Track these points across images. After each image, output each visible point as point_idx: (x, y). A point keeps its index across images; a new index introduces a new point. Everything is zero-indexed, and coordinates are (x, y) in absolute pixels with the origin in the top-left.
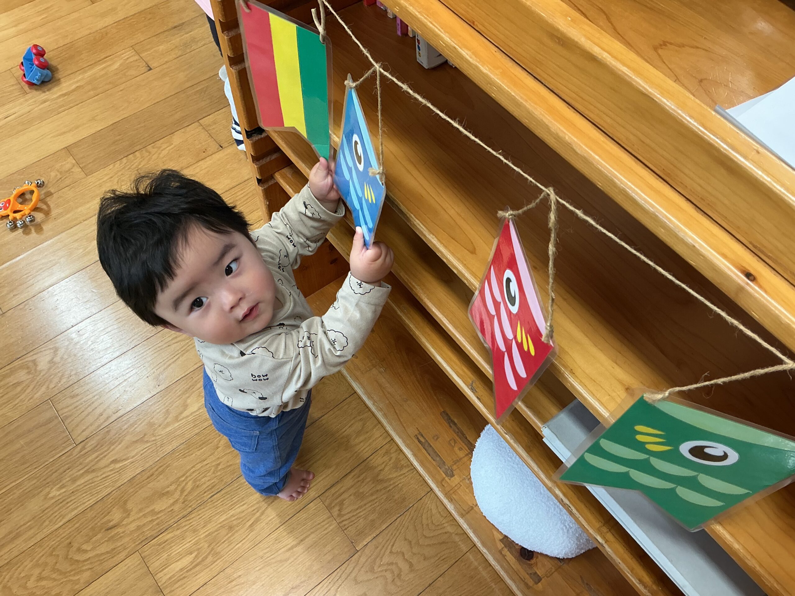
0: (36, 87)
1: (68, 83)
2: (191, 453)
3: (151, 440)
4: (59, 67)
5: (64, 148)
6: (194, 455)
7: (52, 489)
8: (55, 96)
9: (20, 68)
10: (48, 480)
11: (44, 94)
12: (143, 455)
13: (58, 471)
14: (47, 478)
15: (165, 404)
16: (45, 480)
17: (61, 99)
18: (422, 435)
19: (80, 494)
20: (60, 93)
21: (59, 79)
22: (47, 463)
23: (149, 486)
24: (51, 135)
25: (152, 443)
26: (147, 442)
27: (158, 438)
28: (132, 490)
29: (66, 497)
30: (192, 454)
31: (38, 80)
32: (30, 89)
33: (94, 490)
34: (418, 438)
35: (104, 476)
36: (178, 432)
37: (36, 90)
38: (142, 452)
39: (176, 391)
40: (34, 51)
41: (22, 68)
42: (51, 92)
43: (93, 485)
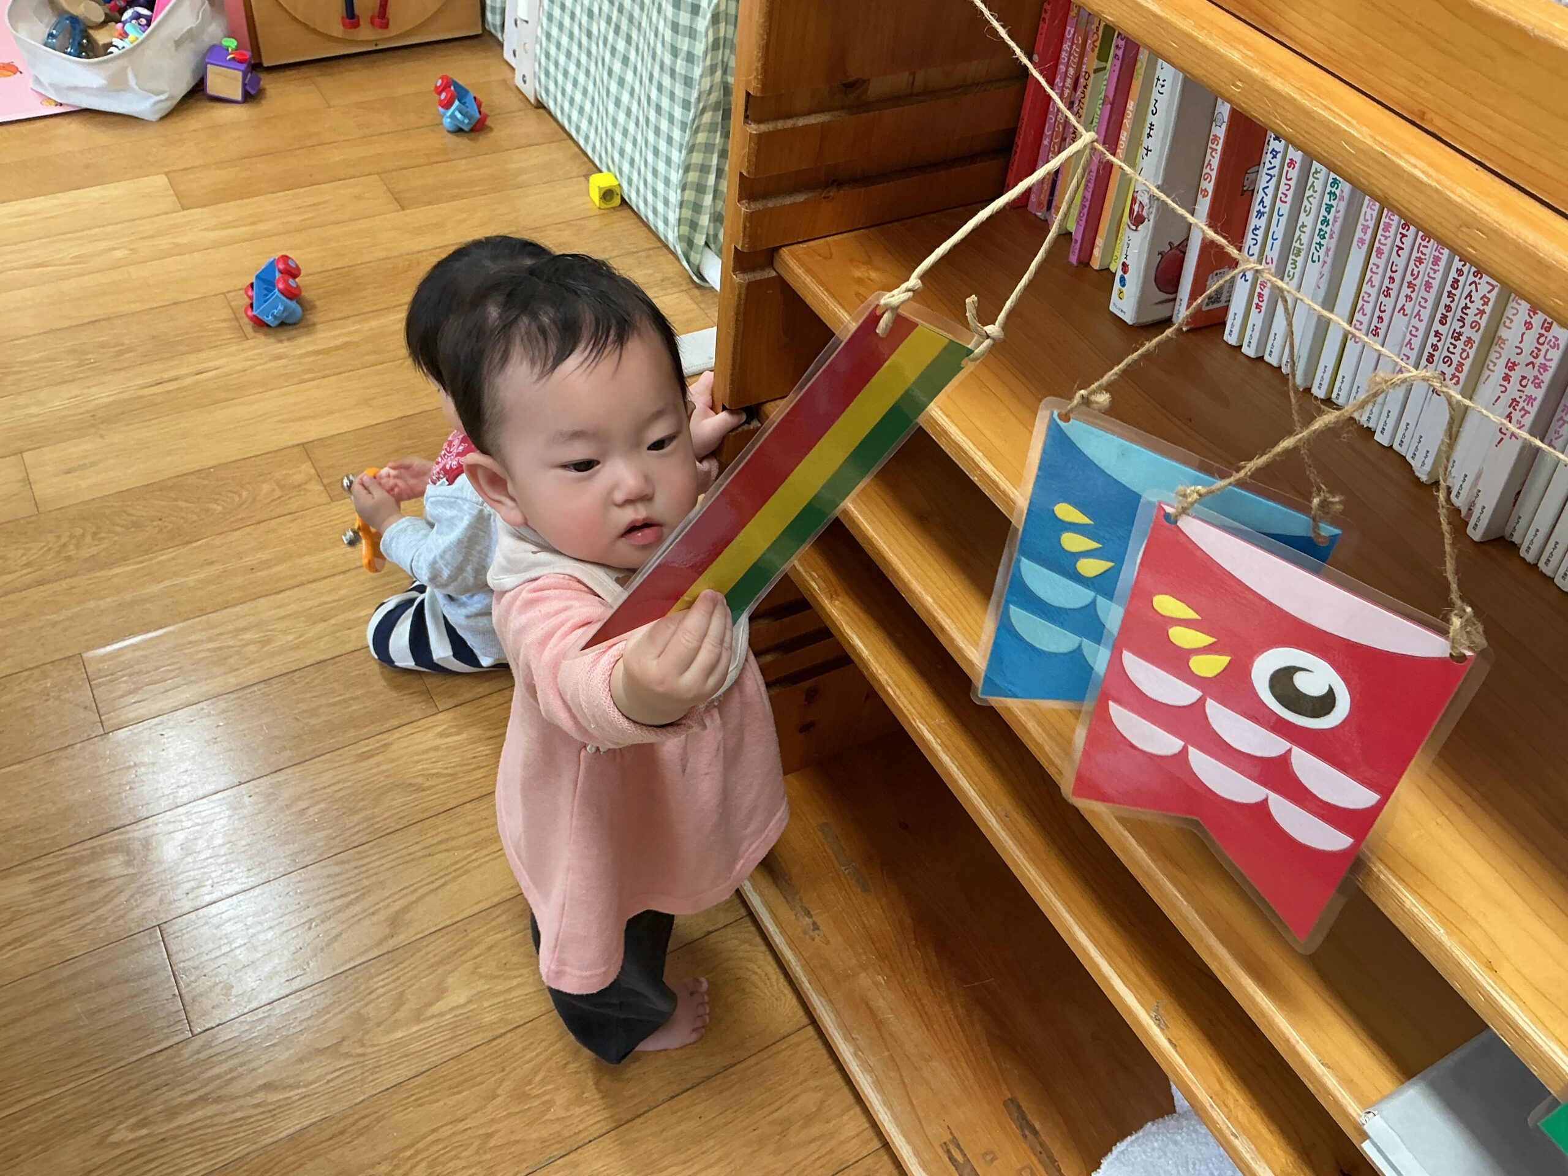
0: (266, 329)
1: (327, 334)
2: (433, 1097)
3: (354, 1052)
4: (318, 303)
5: (298, 445)
6: (441, 1103)
7: (120, 1123)
8: (298, 352)
9: (246, 293)
10: (117, 1103)
11: (280, 345)
12: (331, 1084)
13: (142, 1087)
14: (117, 1097)
15: (398, 978)
16: (108, 1101)
17: (312, 359)
18: (958, 1146)
19: (177, 1146)
20: (310, 349)
21: (314, 325)
22: (122, 1063)
23: (334, 1155)
24: (279, 418)
25: (356, 1060)
26: (347, 1055)
27: (369, 1050)
28: (292, 1159)
29: (145, 1149)
30: (437, 1101)
31: (275, 317)
32: (255, 332)
33: (211, 1144)
34: (948, 1151)
35: (239, 1115)
36: (414, 1047)
37: (266, 335)
38: (329, 1077)
39: (427, 954)
40: (281, 266)
41: (250, 293)
42: (295, 342)
43: (210, 1130)
